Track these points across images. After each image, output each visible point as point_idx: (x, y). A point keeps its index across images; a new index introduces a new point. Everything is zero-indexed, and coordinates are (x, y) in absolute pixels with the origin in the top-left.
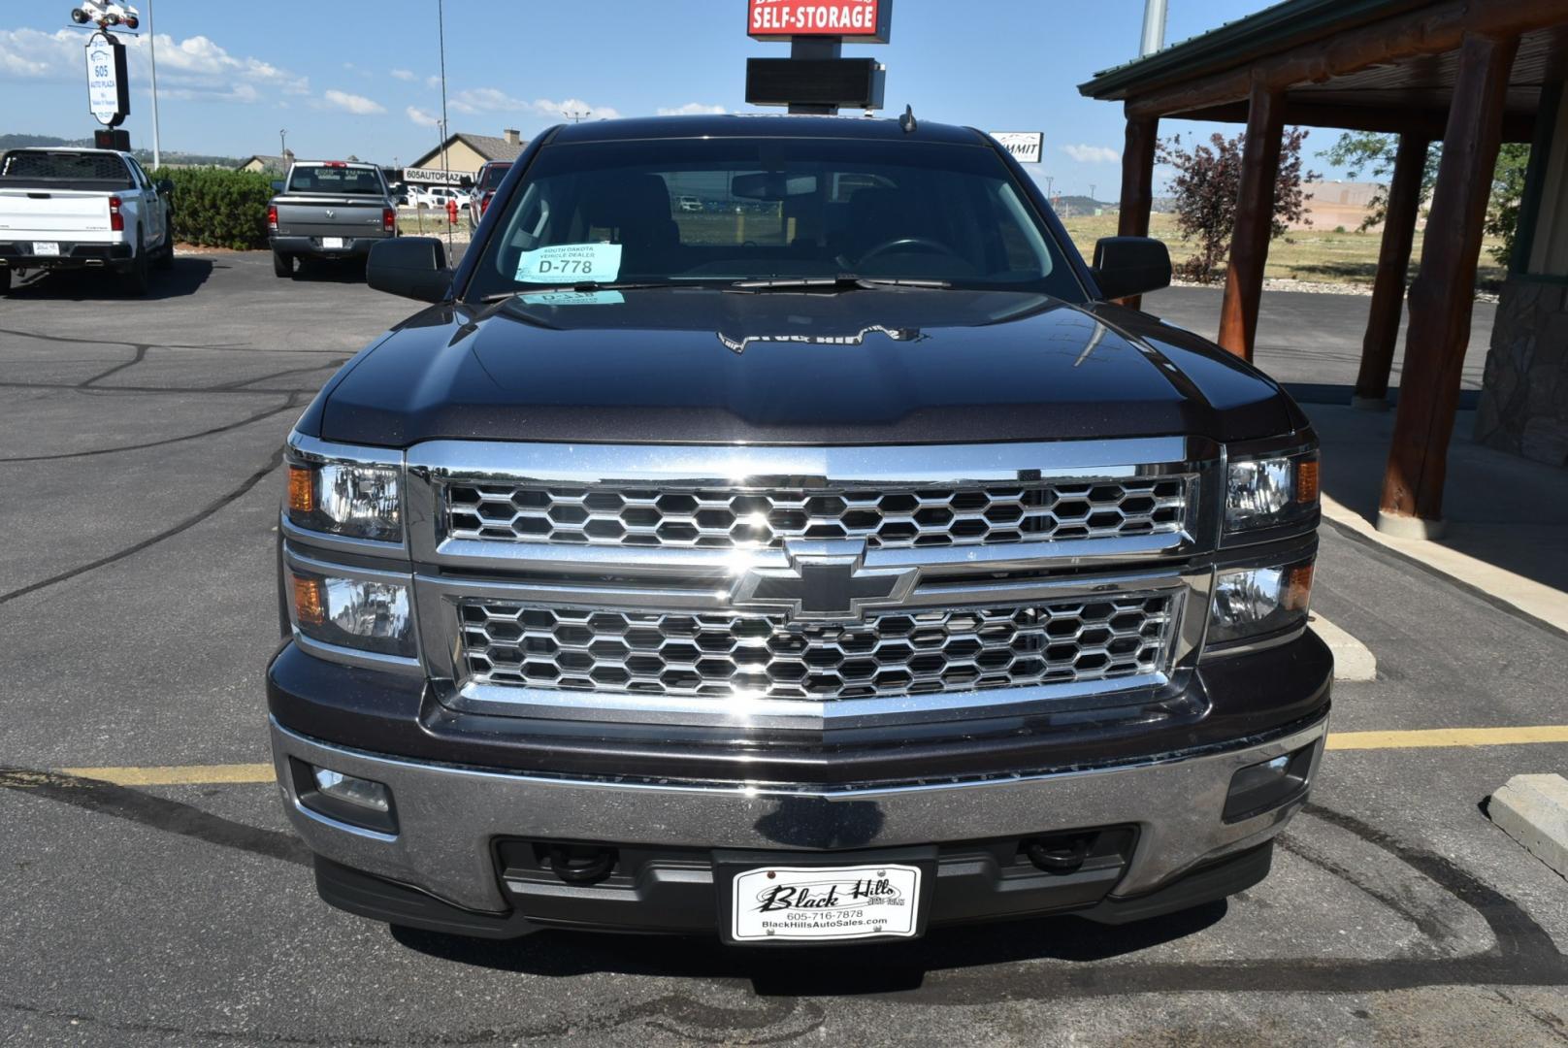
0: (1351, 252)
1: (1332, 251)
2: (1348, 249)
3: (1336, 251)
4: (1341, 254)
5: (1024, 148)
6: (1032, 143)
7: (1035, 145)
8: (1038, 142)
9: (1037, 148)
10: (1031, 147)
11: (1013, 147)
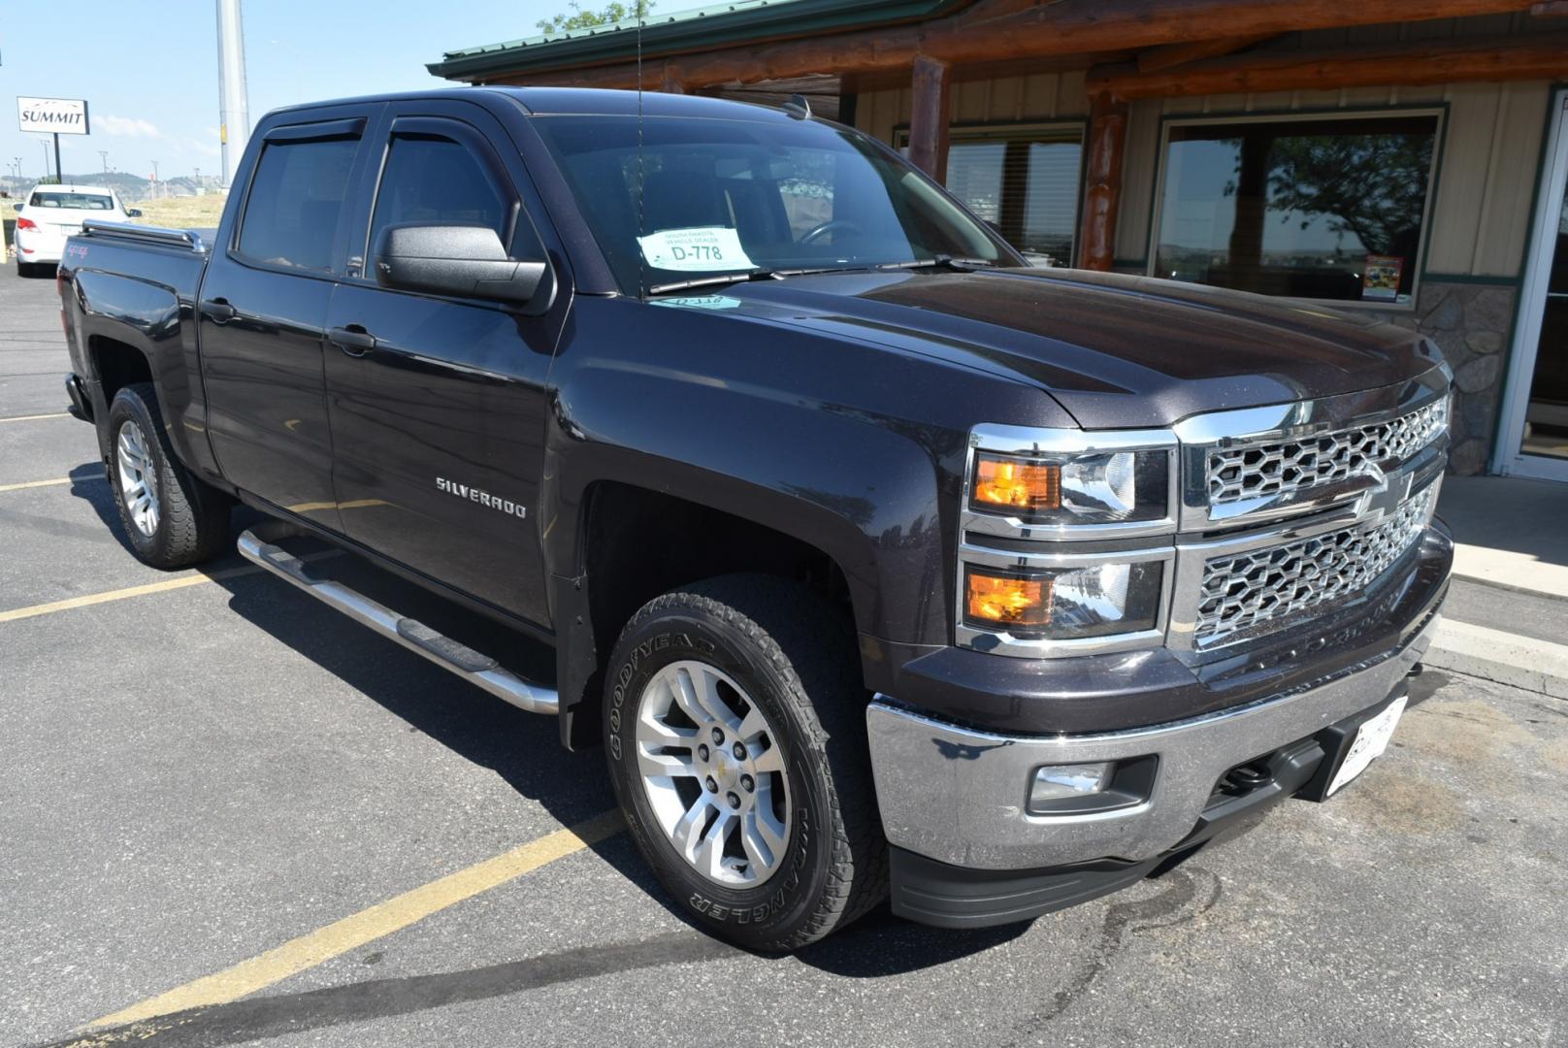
5: (66, 116)
6: (75, 111)
7: (78, 115)
8: (82, 111)
9: (82, 119)
10: (75, 118)
11: (51, 116)
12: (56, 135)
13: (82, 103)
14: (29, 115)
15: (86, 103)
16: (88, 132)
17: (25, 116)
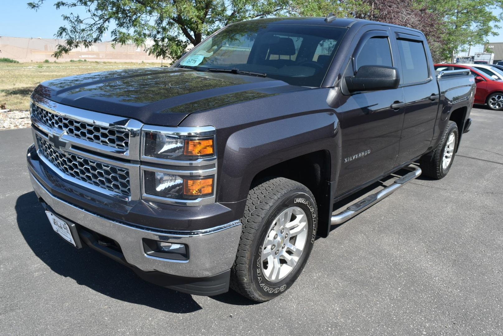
0: (55, 73)
1: (42, 74)
2: (52, 72)
3: (45, 74)
4: (48, 75)
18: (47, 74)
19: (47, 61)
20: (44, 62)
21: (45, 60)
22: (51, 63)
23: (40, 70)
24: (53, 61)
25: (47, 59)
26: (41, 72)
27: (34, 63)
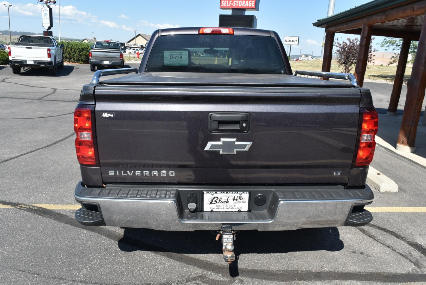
2: (384, 71)
5: (294, 41)
6: (296, 39)
7: (297, 40)
8: (298, 39)
9: (297, 41)
10: (296, 41)
11: (291, 41)
12: (291, 45)
13: (298, 38)
14: (286, 40)
15: (299, 37)
16: (298, 44)
17: (285, 41)
18: (382, 71)
19: (382, 65)
20: (380, 66)
21: (381, 64)
22: (384, 66)
23: (379, 69)
24: (385, 65)
25: (382, 64)
26: (379, 70)
27: (375, 66)
